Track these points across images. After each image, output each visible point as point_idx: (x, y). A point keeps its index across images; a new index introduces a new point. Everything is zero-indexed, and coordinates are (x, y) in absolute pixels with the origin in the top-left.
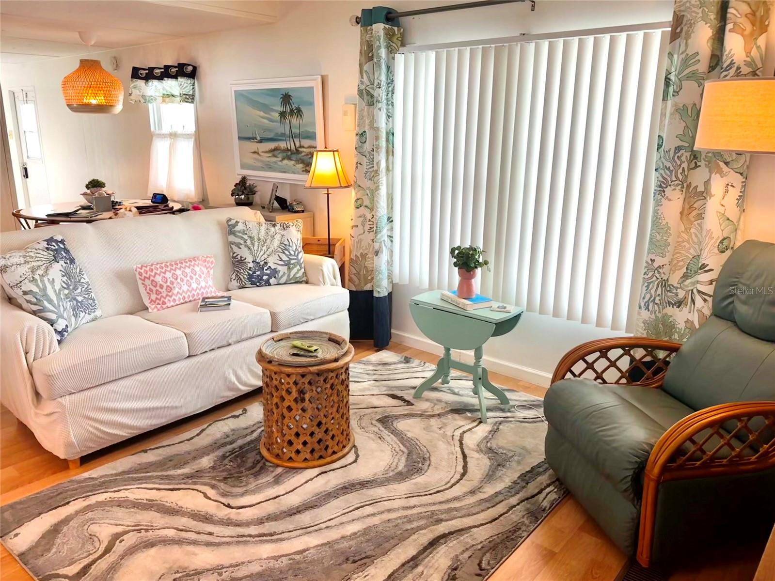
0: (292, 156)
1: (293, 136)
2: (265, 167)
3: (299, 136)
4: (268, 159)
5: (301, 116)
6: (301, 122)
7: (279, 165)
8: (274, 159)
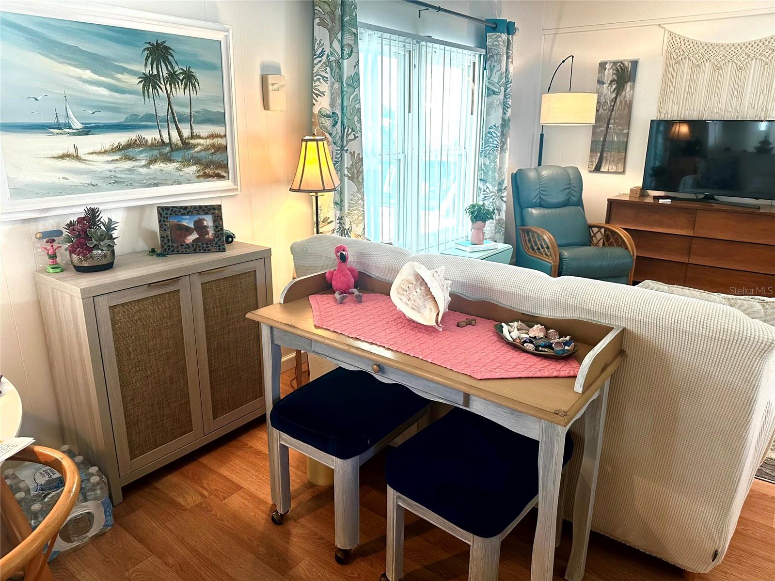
0: (174, 153)
1: (174, 119)
2: (100, 183)
3: (189, 119)
4: (111, 166)
5: (194, 85)
6: (194, 95)
7: (141, 174)
8: (128, 164)
